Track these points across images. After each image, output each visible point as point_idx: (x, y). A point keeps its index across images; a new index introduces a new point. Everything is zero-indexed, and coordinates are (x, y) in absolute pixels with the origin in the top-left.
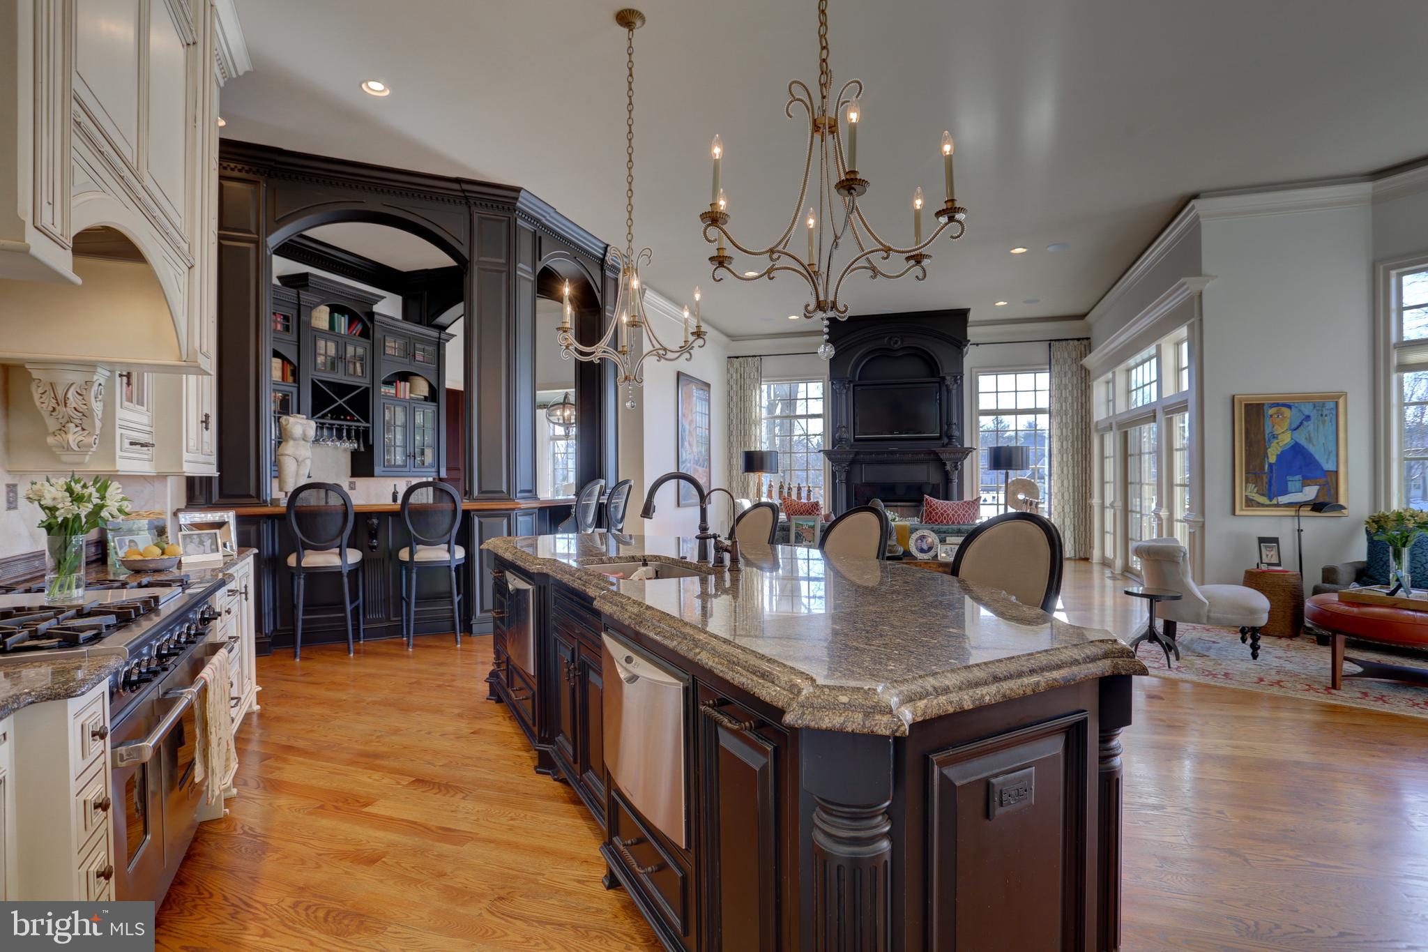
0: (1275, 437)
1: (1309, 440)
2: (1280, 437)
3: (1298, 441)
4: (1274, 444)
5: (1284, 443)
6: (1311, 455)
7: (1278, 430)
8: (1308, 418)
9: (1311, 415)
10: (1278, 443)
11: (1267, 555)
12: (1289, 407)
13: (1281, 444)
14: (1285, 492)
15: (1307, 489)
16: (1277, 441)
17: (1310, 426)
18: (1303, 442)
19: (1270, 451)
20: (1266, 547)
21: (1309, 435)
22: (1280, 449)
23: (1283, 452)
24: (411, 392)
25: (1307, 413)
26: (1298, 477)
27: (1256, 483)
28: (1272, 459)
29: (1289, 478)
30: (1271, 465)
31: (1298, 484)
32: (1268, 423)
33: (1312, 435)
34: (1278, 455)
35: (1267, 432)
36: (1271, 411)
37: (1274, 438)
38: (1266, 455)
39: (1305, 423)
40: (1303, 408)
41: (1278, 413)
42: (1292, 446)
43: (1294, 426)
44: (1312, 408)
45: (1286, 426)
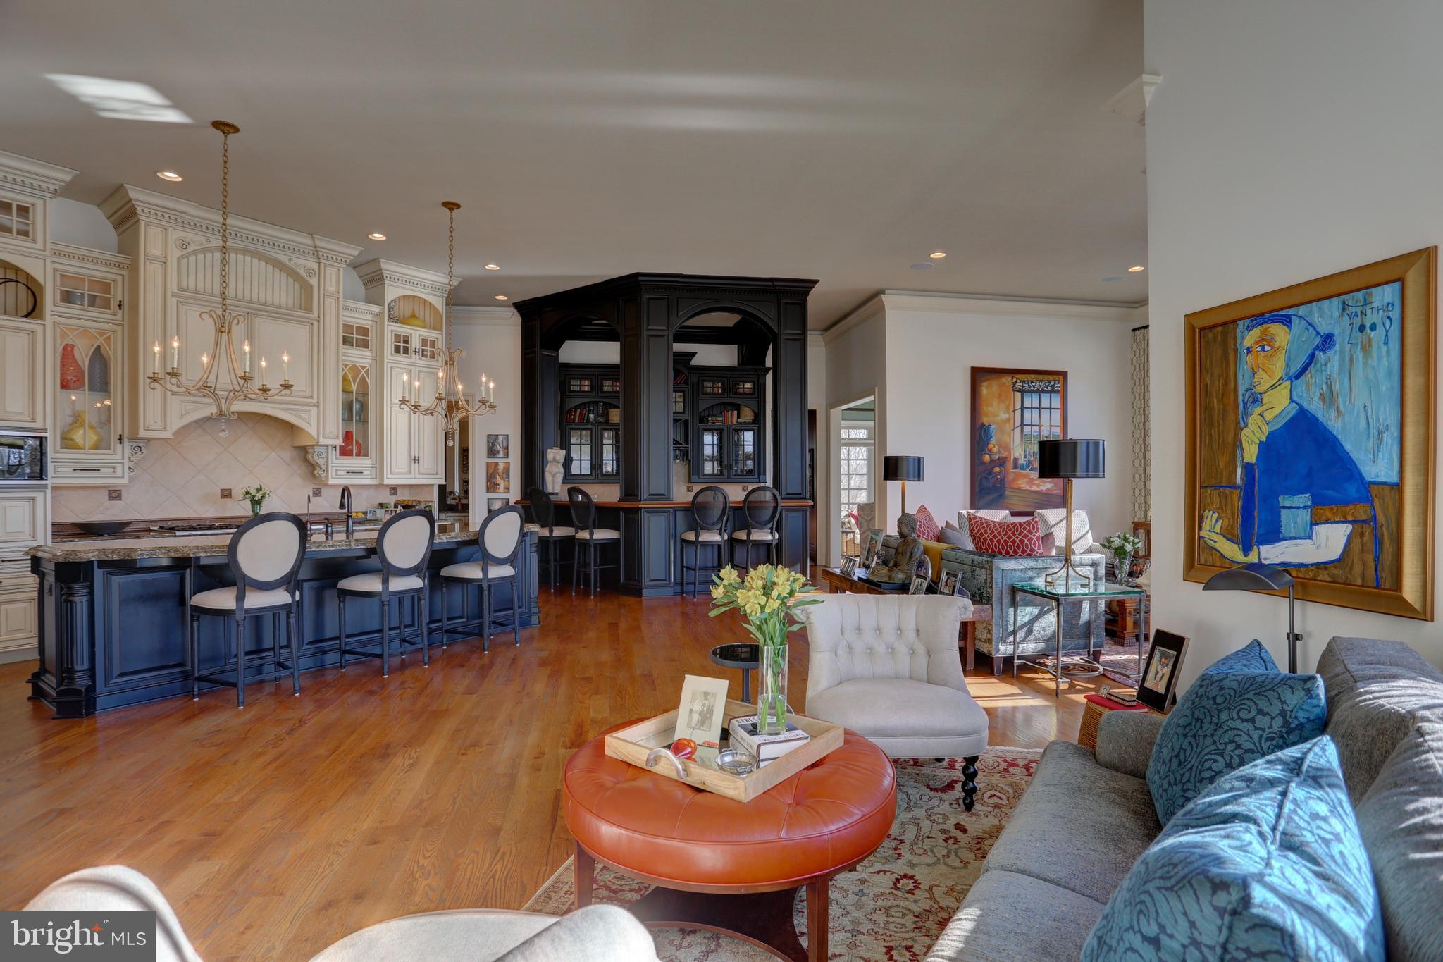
0: (1256, 399)
1: (1329, 400)
2: (1266, 399)
3: (1305, 405)
4: (1254, 420)
5: (1276, 412)
6: (1335, 440)
7: (1264, 381)
8: (1327, 341)
9: (1336, 332)
10: (1261, 415)
11: (1157, 673)
12: (1287, 321)
13: (1268, 416)
14: (1273, 535)
15: (1322, 531)
16: (1258, 410)
17: (1332, 362)
18: (1315, 407)
19: (1246, 434)
20: (1163, 655)
21: (1330, 386)
22: (1266, 430)
23: (1271, 436)
24: (739, 417)
25: (1324, 329)
26: (1304, 499)
27: (1221, 509)
28: (1251, 453)
29: (1283, 501)
30: (1248, 468)
31: (1305, 516)
32: (1245, 364)
33: (1337, 387)
34: (1261, 444)
35: (1241, 390)
36: (1250, 338)
37: (1255, 401)
38: (1237, 443)
39: (1320, 356)
40: (1316, 320)
41: (1265, 341)
42: (1292, 419)
43: (1294, 369)
44: (1336, 314)
45: (1279, 368)
